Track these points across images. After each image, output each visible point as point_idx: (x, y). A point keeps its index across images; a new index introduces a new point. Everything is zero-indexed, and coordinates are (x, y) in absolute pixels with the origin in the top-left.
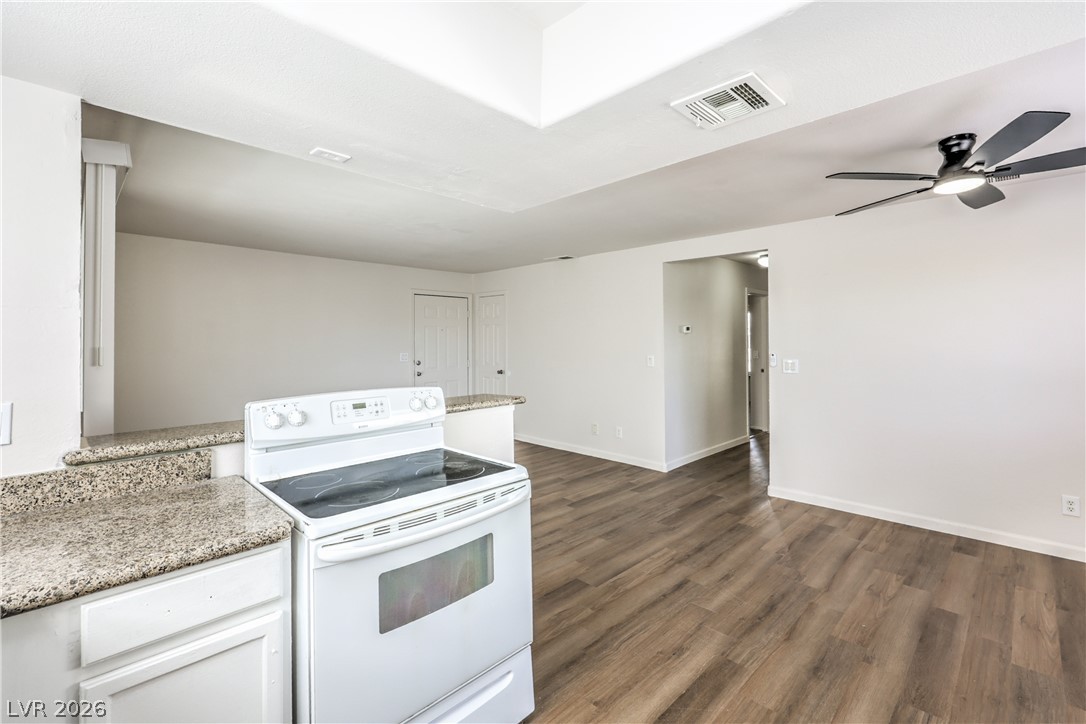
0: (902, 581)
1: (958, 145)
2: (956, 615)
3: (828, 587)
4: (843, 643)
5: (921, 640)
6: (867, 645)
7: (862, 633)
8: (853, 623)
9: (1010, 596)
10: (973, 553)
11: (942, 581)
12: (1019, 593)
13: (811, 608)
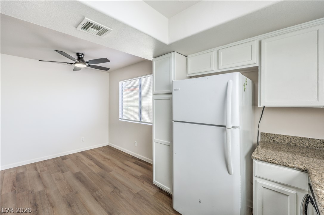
0: (61, 173)
1: (81, 55)
2: (79, 172)
3: (45, 187)
4: (67, 195)
5: (80, 181)
6: (73, 191)
7: (68, 189)
8: (63, 189)
9: (82, 162)
10: (67, 159)
11: (69, 167)
12: (83, 161)
13: (48, 195)
